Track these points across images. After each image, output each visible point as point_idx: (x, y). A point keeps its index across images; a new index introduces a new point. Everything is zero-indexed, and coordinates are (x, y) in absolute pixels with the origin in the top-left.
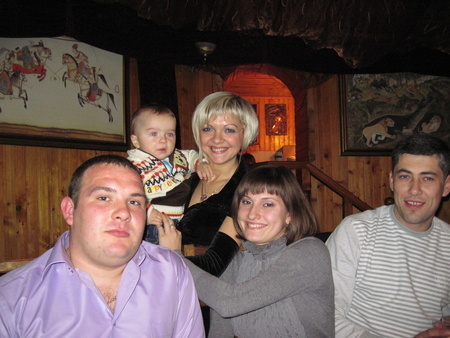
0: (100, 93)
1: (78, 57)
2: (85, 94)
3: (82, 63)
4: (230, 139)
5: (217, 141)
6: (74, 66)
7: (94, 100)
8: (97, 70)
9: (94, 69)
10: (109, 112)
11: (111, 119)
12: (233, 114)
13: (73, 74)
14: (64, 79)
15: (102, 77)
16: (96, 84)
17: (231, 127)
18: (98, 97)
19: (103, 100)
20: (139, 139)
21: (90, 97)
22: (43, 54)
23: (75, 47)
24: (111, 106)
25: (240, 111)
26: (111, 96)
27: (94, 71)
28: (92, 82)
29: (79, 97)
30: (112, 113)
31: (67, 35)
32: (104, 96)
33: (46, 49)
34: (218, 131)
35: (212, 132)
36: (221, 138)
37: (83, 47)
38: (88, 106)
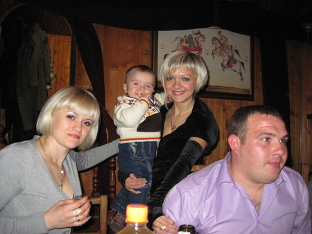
0: (235, 62)
1: (221, 39)
2: (226, 63)
3: (224, 43)
4: (186, 85)
5: (177, 87)
6: (219, 45)
7: (231, 67)
8: (233, 47)
9: (231, 46)
10: (241, 74)
11: (242, 79)
12: (187, 67)
13: (219, 50)
14: (213, 54)
15: (237, 51)
16: (232, 56)
17: (186, 76)
18: (234, 65)
19: (237, 67)
20: (127, 86)
21: (229, 65)
22: (200, 39)
23: (220, 33)
24: (242, 71)
25: (192, 65)
26: (243, 64)
27: (232, 48)
28: (230, 55)
29: (222, 65)
30: (243, 75)
31: (215, 25)
32: (238, 64)
33: (202, 35)
34: (178, 80)
35: (173, 81)
36: (180, 85)
37: (225, 32)
38: (228, 71)
